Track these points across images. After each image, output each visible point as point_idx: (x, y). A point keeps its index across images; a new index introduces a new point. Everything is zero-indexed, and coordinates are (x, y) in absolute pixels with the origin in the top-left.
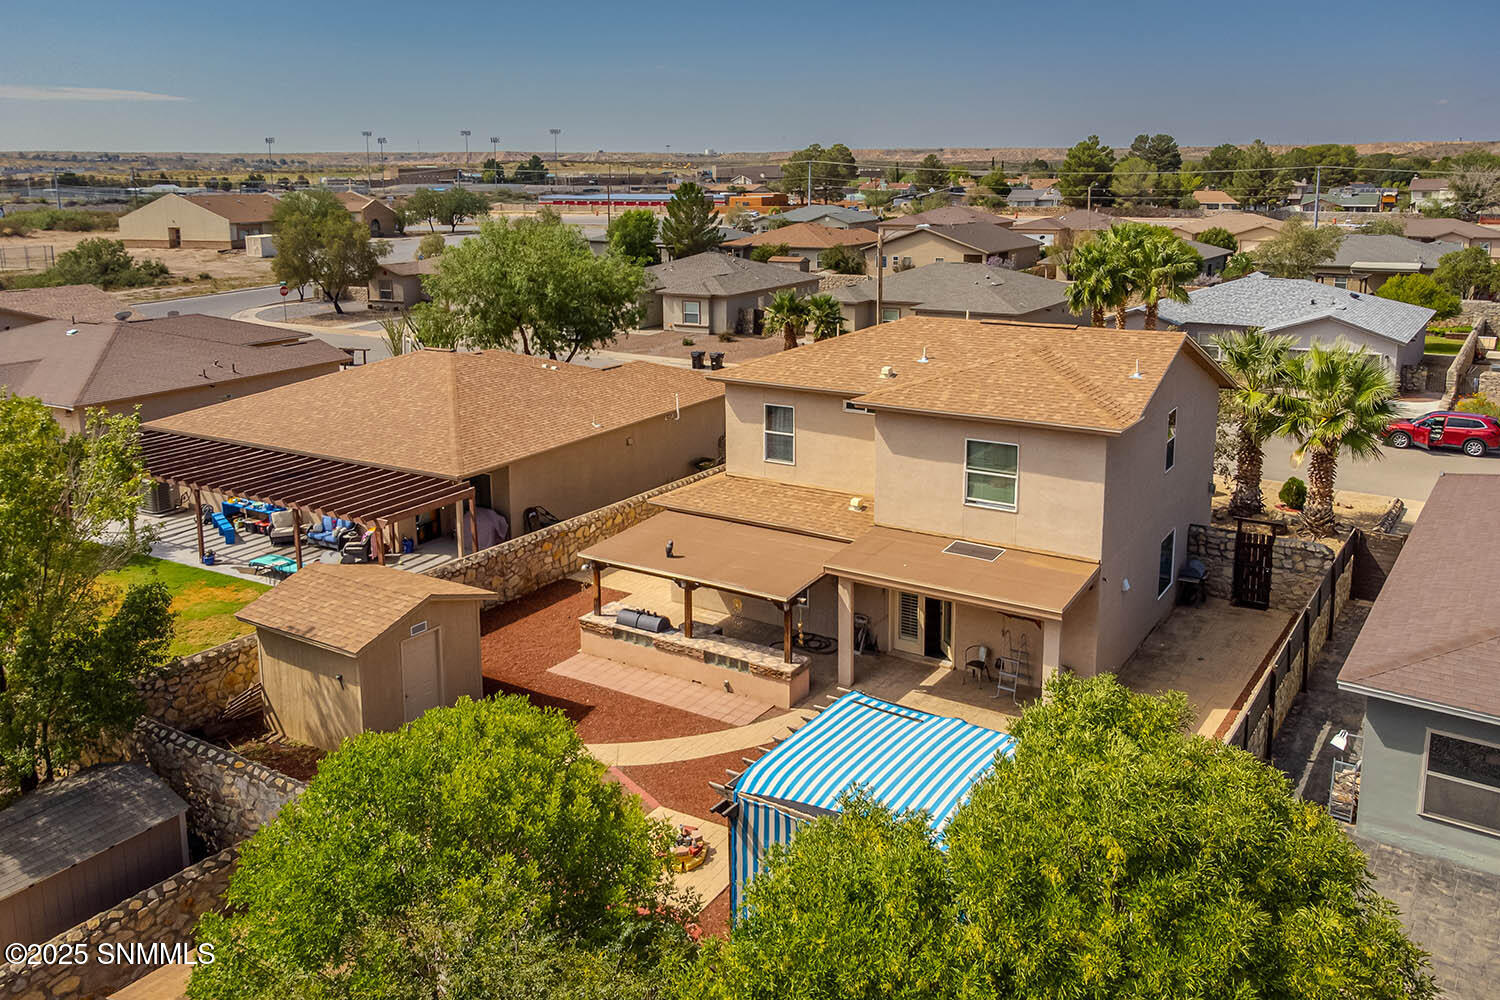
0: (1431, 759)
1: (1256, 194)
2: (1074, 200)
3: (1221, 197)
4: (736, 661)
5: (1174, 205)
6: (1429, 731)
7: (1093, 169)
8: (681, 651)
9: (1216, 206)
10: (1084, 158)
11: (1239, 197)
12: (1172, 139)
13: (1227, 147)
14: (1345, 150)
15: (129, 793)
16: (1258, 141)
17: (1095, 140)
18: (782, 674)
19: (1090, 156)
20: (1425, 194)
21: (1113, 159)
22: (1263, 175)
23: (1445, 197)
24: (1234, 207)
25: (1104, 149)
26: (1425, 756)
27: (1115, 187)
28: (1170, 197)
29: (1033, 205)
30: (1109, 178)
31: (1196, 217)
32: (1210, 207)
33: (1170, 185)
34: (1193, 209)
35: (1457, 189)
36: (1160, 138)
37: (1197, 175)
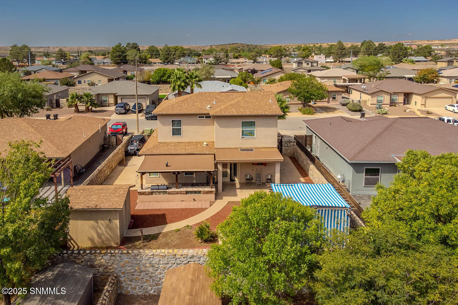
0: (365, 174)
1: (167, 60)
2: (116, 62)
3: (158, 60)
4: (196, 191)
5: (145, 63)
6: (365, 168)
7: (120, 53)
8: (178, 193)
9: (156, 63)
10: (118, 49)
11: (163, 60)
12: (137, 44)
13: (153, 46)
14: (181, 47)
15: (74, 271)
16: (166, 45)
17: (120, 44)
18: (212, 191)
19: (119, 49)
20: (207, 59)
21: (126, 50)
22: (168, 54)
23: (212, 59)
24: (161, 63)
25: (123, 47)
26: (364, 173)
27: (128, 58)
28: (144, 61)
29: (102, 64)
30: (126, 56)
31: (151, 66)
32: (154, 63)
33: (144, 57)
34: (150, 64)
35: (215, 58)
36: (134, 44)
37: (148, 54)
